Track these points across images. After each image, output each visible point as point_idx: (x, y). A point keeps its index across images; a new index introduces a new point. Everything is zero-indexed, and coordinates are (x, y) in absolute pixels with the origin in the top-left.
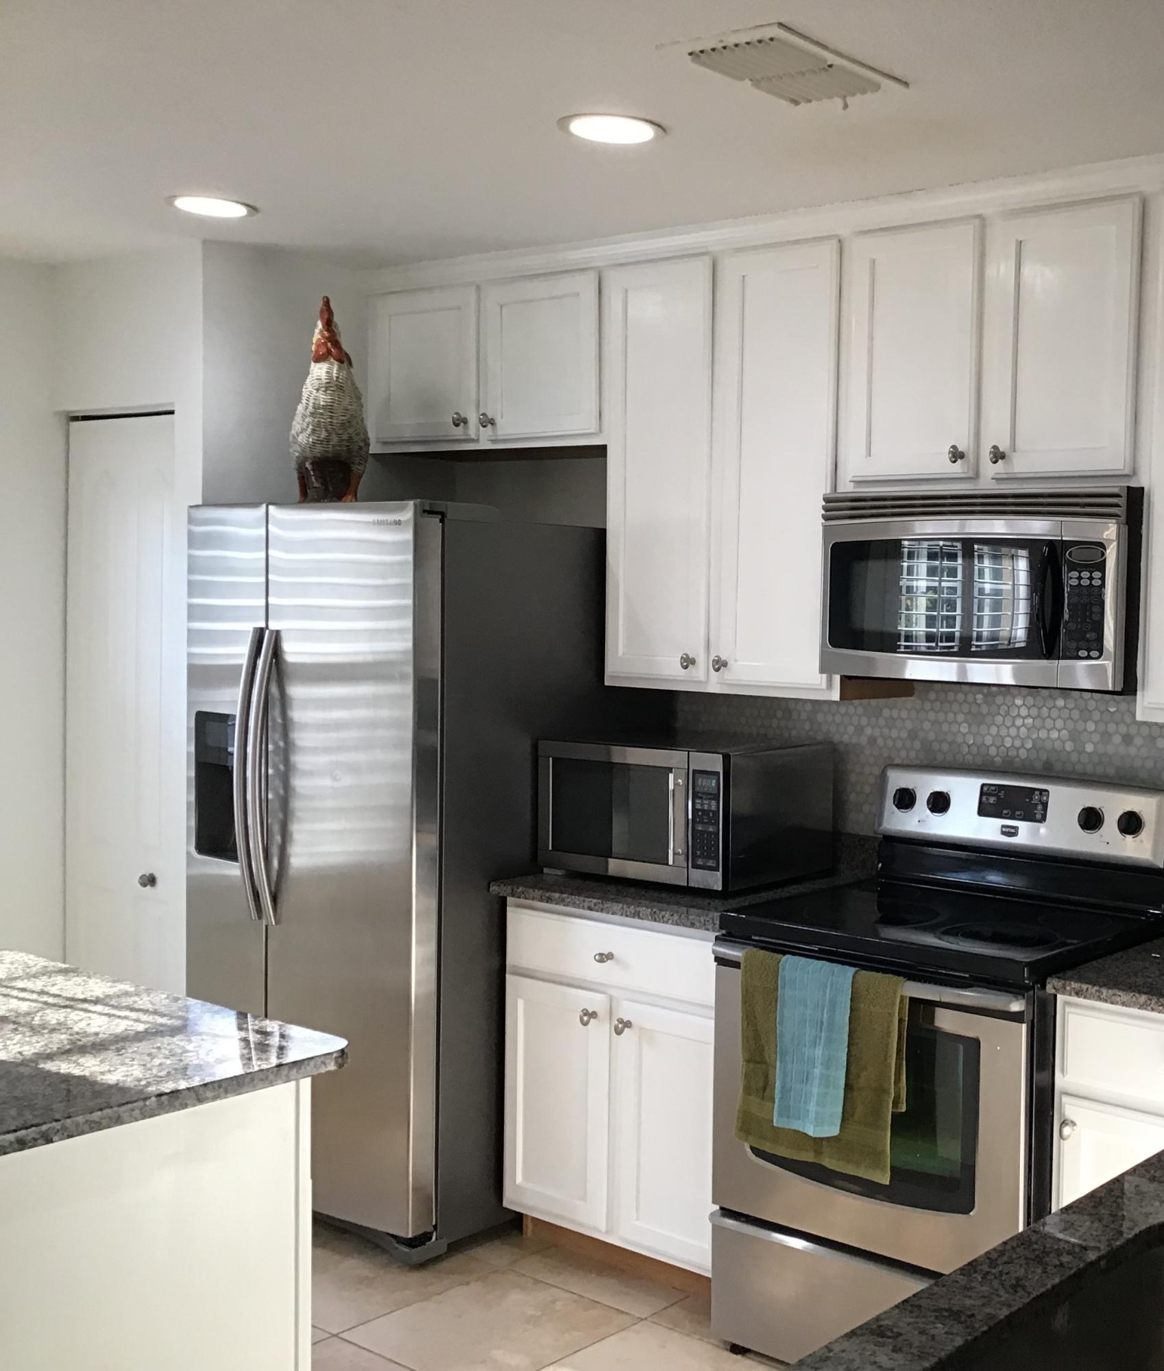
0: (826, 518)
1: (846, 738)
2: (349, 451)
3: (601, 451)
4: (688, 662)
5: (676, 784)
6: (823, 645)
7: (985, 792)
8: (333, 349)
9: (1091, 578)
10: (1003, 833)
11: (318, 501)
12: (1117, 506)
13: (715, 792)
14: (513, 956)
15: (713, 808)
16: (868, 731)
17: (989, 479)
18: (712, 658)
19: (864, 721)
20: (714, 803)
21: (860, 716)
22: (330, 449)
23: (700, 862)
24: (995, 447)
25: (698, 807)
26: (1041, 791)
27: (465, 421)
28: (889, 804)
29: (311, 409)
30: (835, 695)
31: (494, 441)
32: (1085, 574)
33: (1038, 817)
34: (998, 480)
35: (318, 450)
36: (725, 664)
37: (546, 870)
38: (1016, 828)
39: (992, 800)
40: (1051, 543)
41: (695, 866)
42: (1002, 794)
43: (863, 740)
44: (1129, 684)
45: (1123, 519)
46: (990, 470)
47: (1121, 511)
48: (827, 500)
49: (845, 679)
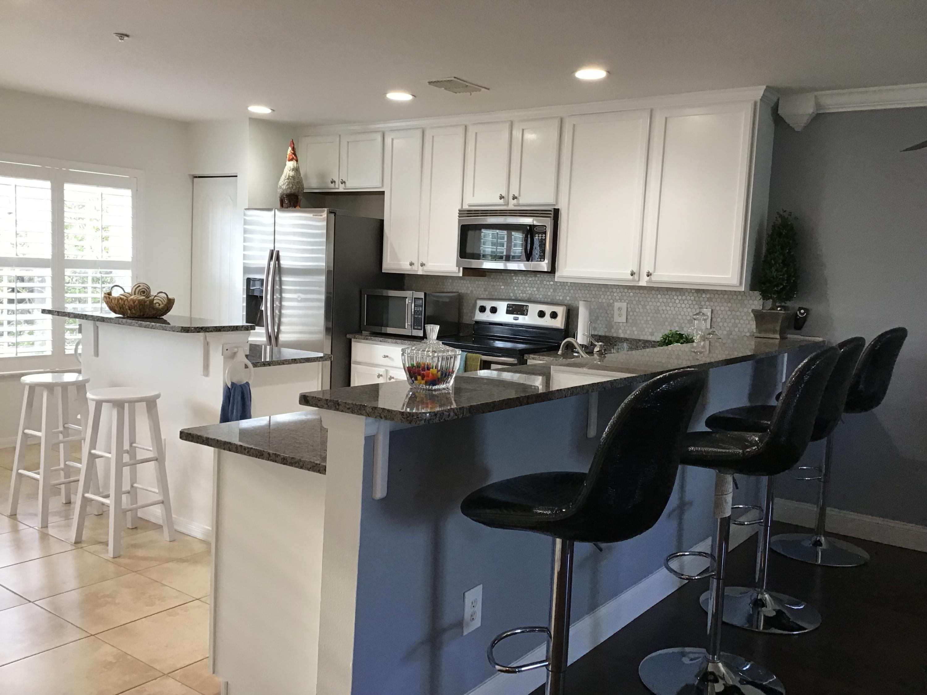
0: (459, 217)
1: (463, 291)
2: (298, 191)
3: (383, 193)
4: (411, 264)
5: (408, 302)
6: (457, 257)
7: (508, 306)
8: (295, 157)
9: (542, 237)
10: (514, 319)
11: (287, 208)
12: (551, 214)
13: (421, 304)
14: (353, 358)
15: (421, 310)
16: (471, 288)
17: (512, 205)
18: (420, 262)
19: (469, 285)
20: (421, 308)
21: (468, 284)
22: (293, 190)
23: (416, 327)
24: (514, 195)
25: (416, 309)
26: (526, 306)
27: (335, 182)
28: (477, 311)
29: (287, 177)
30: (461, 274)
31: (344, 189)
32: (540, 235)
33: (525, 314)
34: (515, 205)
35: (289, 191)
36: (424, 265)
37: (363, 332)
38: (518, 318)
39: (511, 309)
40: (530, 226)
41: (414, 329)
42: (514, 307)
43: (469, 292)
44: (553, 270)
45: (552, 218)
46: (512, 202)
47: (552, 216)
48: (460, 211)
49: (464, 269)
